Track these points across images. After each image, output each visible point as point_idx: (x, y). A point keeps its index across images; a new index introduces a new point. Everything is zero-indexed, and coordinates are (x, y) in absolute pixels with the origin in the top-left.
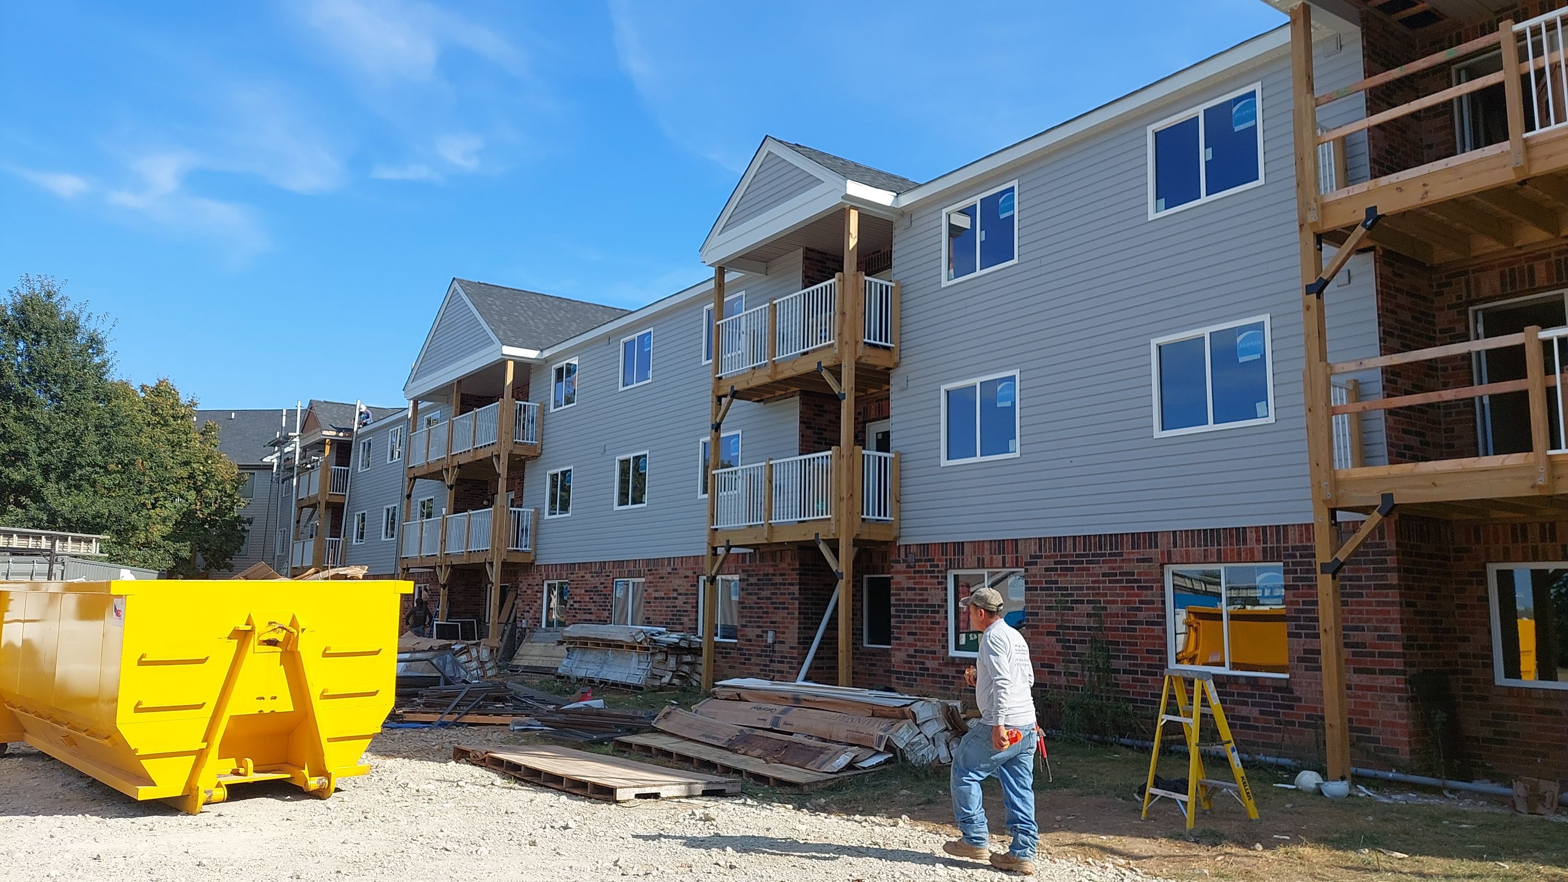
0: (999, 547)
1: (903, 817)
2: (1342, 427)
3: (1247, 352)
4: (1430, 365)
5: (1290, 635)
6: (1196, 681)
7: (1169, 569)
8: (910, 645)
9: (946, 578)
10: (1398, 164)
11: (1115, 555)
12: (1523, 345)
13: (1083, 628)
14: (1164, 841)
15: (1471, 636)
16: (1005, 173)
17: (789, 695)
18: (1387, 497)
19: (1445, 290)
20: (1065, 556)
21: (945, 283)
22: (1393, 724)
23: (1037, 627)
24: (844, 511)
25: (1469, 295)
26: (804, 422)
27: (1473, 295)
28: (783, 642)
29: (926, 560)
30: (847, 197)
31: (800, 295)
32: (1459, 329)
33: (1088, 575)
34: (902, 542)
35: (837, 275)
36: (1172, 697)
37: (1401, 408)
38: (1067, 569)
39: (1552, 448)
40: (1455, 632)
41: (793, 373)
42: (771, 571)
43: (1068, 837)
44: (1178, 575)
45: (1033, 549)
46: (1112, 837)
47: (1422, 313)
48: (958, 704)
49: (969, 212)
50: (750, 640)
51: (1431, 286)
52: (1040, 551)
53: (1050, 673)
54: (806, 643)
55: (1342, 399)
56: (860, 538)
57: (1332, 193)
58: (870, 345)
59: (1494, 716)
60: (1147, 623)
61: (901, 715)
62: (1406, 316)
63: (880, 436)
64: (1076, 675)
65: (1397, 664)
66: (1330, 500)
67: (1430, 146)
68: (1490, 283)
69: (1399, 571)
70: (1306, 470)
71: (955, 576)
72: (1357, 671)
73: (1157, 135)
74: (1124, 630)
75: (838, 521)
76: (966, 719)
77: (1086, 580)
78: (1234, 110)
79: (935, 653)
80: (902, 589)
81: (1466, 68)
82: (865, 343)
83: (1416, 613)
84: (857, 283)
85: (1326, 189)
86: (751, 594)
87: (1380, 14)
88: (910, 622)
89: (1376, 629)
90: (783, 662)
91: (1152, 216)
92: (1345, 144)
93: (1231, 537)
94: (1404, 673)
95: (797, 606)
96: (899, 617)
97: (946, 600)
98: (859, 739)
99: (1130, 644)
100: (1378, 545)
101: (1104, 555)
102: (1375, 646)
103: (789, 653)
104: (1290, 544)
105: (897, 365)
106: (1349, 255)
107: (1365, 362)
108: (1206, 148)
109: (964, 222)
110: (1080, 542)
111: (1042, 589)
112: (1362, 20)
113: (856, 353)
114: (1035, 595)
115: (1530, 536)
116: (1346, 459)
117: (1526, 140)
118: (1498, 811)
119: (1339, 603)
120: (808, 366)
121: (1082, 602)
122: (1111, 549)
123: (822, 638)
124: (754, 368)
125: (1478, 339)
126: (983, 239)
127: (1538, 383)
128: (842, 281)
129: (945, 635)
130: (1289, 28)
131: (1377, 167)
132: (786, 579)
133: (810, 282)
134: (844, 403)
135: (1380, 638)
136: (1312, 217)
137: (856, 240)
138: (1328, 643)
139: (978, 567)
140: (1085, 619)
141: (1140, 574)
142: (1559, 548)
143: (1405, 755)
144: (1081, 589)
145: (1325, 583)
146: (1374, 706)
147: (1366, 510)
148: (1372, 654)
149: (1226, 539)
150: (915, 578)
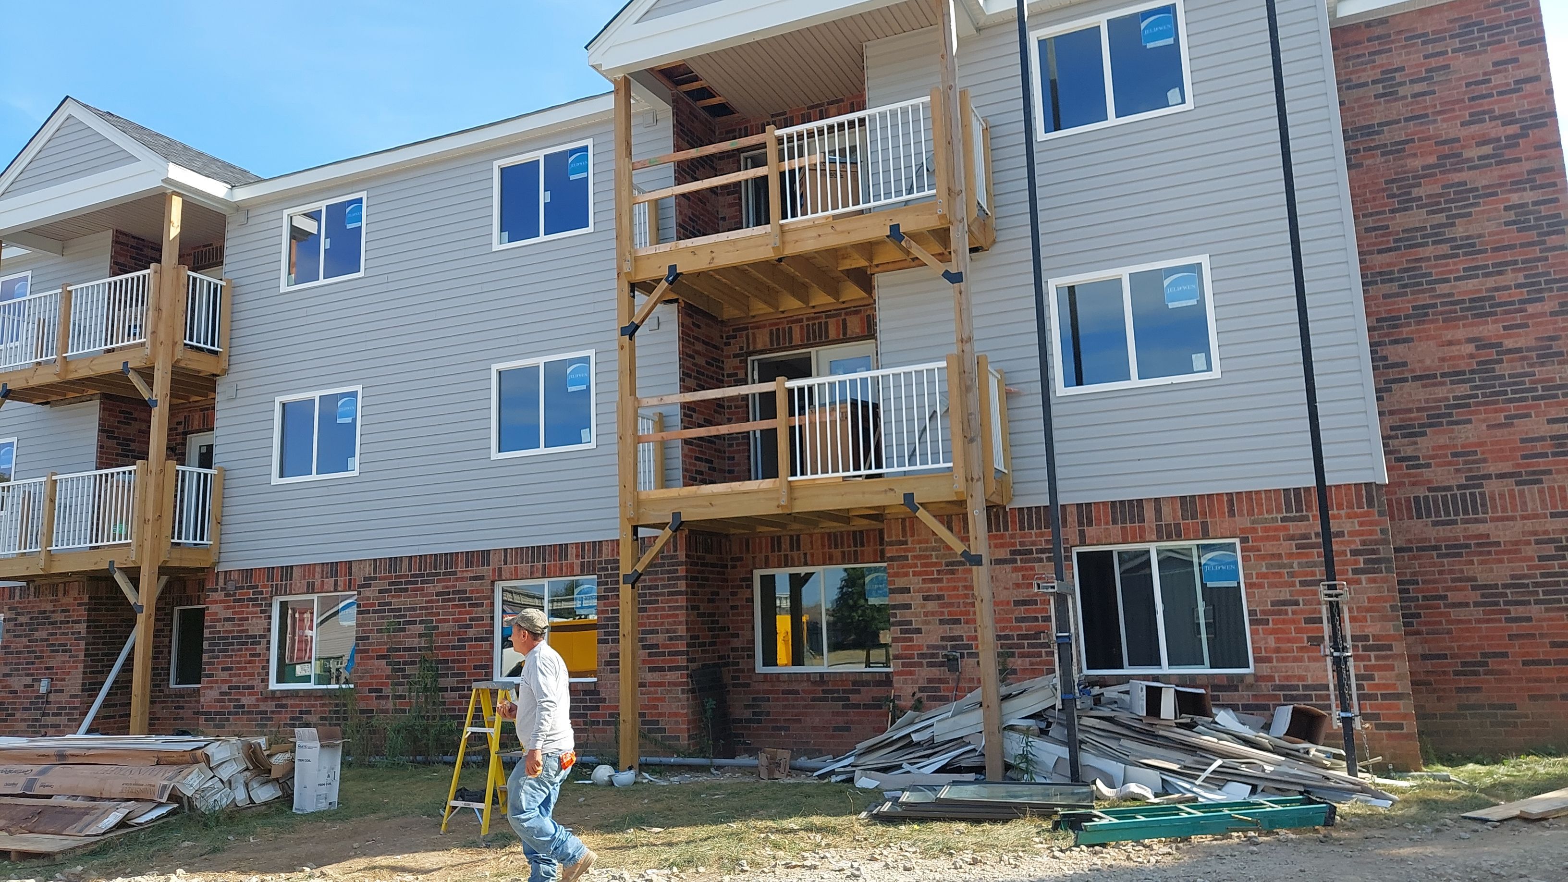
0: (332, 570)
1: (179, 871)
2: (647, 454)
3: (576, 383)
4: (718, 403)
5: (600, 641)
6: (500, 691)
7: (499, 586)
8: (224, 681)
9: (271, 605)
10: (699, 231)
11: (450, 574)
12: (775, 392)
13: (414, 649)
14: (456, 851)
15: (740, 632)
16: (353, 183)
17: (52, 752)
18: (676, 515)
19: (732, 341)
20: (400, 577)
21: (284, 288)
22: (676, 715)
23: (367, 651)
24: (148, 535)
25: (748, 347)
26: (105, 431)
27: (751, 348)
28: (62, 691)
29: (249, 588)
30: (167, 181)
31: (104, 284)
32: (741, 375)
33: (423, 595)
34: (222, 568)
35: (152, 265)
36: (478, 710)
37: (695, 439)
38: (401, 590)
39: (792, 475)
40: (729, 629)
41: (91, 373)
42: (49, 607)
43: (362, 862)
44: (507, 591)
45: (368, 571)
46: (406, 855)
47: (713, 359)
48: (262, 741)
49: (314, 216)
50: (16, 692)
51: (722, 337)
52: (375, 572)
53: (377, 698)
54: (92, 689)
55: (648, 429)
56: (168, 565)
57: (646, 249)
58: (192, 347)
59: (754, 699)
60: (476, 639)
61: (193, 759)
62: (701, 361)
63: (204, 450)
64: (404, 697)
65: (682, 660)
66: (633, 518)
67: (724, 219)
68: (762, 339)
69: (687, 579)
70: (616, 491)
71: (281, 602)
72: (651, 670)
73: (503, 171)
74: (454, 647)
75: (141, 546)
76: (269, 756)
77: (420, 600)
78: (570, 160)
79: (253, 687)
80: (219, 620)
81: (752, 158)
82: (185, 345)
83: (699, 615)
84: (178, 278)
85: (641, 244)
86: (20, 636)
87: (687, 98)
88: (226, 656)
89: (668, 631)
90: (60, 714)
91: (496, 247)
92: (657, 205)
93: (555, 553)
94: (687, 668)
95: (83, 647)
96: (213, 651)
97: (269, 630)
98: (137, 793)
99: (459, 661)
100: (672, 557)
101: (439, 574)
102: (666, 646)
103: (69, 703)
104: (603, 559)
105: (225, 372)
106: (655, 304)
107: (665, 398)
108: (545, 191)
109: (310, 226)
110: (415, 562)
111: (375, 612)
112: (674, 101)
113: (173, 355)
114: (367, 619)
115: (783, 546)
116: (650, 482)
117: (782, 226)
118: (747, 780)
119: (637, 610)
120: (113, 365)
121: (415, 622)
122: (446, 568)
123: (115, 682)
124: (39, 363)
125: (754, 383)
126: (328, 247)
127: (784, 423)
128: (159, 273)
129: (266, 668)
130: (613, 96)
131: (682, 231)
132: (70, 617)
133: (120, 270)
134: (155, 412)
135: (671, 639)
136: (627, 268)
137: (179, 230)
138: (625, 646)
139: (308, 593)
140: (417, 639)
141: (472, 592)
142: (802, 556)
143: (684, 742)
144: (415, 609)
145: (626, 591)
146: (662, 700)
147: (661, 526)
148: (663, 654)
149: (550, 555)
150: (234, 607)
